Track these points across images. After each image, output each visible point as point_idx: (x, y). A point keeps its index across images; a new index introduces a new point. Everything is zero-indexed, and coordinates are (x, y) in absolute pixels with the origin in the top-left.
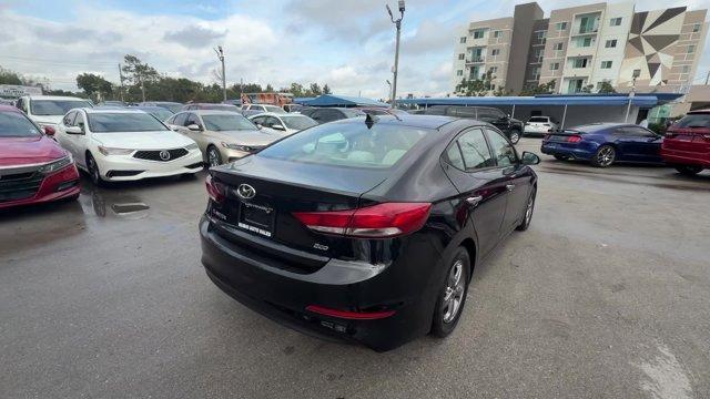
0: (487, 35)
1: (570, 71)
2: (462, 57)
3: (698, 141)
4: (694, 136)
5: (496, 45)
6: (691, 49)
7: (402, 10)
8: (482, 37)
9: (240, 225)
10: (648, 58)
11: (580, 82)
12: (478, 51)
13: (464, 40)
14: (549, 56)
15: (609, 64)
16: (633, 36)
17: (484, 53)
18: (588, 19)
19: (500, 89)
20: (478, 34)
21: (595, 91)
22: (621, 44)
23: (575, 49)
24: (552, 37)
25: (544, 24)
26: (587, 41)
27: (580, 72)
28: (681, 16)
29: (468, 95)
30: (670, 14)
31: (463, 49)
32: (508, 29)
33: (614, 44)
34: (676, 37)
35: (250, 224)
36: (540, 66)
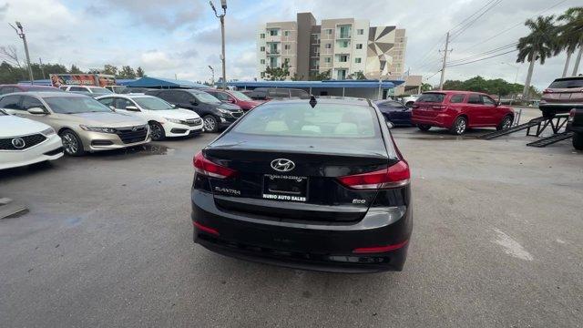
0: (280, 33)
1: (338, 64)
2: (263, 49)
3: (430, 110)
4: (428, 107)
5: (287, 42)
6: (400, 53)
7: (224, 7)
8: (276, 34)
9: (265, 196)
10: (380, 57)
11: (344, 72)
12: (275, 45)
13: (263, 36)
14: (323, 52)
15: (359, 60)
16: (371, 42)
17: (279, 48)
18: (345, 28)
19: (295, 75)
20: (273, 33)
21: (355, 78)
22: (365, 47)
23: (339, 49)
24: (324, 39)
25: (318, 29)
26: (346, 44)
27: (343, 65)
28: (393, 32)
29: (273, 79)
30: (388, 30)
31: (263, 43)
32: (294, 30)
33: (361, 46)
34: (391, 45)
35: (278, 194)
36: (318, 59)
